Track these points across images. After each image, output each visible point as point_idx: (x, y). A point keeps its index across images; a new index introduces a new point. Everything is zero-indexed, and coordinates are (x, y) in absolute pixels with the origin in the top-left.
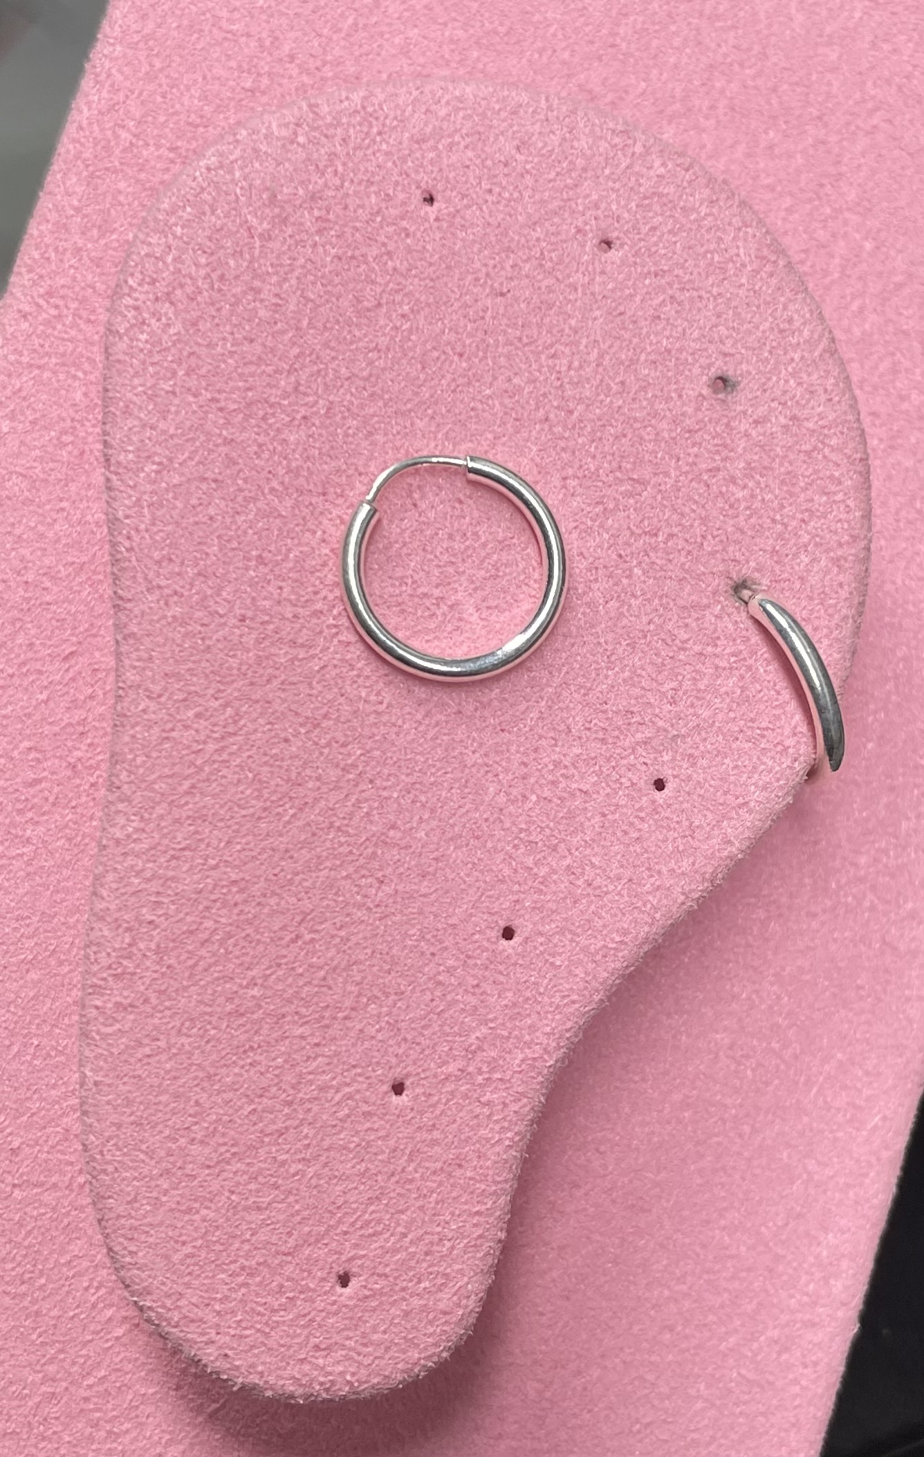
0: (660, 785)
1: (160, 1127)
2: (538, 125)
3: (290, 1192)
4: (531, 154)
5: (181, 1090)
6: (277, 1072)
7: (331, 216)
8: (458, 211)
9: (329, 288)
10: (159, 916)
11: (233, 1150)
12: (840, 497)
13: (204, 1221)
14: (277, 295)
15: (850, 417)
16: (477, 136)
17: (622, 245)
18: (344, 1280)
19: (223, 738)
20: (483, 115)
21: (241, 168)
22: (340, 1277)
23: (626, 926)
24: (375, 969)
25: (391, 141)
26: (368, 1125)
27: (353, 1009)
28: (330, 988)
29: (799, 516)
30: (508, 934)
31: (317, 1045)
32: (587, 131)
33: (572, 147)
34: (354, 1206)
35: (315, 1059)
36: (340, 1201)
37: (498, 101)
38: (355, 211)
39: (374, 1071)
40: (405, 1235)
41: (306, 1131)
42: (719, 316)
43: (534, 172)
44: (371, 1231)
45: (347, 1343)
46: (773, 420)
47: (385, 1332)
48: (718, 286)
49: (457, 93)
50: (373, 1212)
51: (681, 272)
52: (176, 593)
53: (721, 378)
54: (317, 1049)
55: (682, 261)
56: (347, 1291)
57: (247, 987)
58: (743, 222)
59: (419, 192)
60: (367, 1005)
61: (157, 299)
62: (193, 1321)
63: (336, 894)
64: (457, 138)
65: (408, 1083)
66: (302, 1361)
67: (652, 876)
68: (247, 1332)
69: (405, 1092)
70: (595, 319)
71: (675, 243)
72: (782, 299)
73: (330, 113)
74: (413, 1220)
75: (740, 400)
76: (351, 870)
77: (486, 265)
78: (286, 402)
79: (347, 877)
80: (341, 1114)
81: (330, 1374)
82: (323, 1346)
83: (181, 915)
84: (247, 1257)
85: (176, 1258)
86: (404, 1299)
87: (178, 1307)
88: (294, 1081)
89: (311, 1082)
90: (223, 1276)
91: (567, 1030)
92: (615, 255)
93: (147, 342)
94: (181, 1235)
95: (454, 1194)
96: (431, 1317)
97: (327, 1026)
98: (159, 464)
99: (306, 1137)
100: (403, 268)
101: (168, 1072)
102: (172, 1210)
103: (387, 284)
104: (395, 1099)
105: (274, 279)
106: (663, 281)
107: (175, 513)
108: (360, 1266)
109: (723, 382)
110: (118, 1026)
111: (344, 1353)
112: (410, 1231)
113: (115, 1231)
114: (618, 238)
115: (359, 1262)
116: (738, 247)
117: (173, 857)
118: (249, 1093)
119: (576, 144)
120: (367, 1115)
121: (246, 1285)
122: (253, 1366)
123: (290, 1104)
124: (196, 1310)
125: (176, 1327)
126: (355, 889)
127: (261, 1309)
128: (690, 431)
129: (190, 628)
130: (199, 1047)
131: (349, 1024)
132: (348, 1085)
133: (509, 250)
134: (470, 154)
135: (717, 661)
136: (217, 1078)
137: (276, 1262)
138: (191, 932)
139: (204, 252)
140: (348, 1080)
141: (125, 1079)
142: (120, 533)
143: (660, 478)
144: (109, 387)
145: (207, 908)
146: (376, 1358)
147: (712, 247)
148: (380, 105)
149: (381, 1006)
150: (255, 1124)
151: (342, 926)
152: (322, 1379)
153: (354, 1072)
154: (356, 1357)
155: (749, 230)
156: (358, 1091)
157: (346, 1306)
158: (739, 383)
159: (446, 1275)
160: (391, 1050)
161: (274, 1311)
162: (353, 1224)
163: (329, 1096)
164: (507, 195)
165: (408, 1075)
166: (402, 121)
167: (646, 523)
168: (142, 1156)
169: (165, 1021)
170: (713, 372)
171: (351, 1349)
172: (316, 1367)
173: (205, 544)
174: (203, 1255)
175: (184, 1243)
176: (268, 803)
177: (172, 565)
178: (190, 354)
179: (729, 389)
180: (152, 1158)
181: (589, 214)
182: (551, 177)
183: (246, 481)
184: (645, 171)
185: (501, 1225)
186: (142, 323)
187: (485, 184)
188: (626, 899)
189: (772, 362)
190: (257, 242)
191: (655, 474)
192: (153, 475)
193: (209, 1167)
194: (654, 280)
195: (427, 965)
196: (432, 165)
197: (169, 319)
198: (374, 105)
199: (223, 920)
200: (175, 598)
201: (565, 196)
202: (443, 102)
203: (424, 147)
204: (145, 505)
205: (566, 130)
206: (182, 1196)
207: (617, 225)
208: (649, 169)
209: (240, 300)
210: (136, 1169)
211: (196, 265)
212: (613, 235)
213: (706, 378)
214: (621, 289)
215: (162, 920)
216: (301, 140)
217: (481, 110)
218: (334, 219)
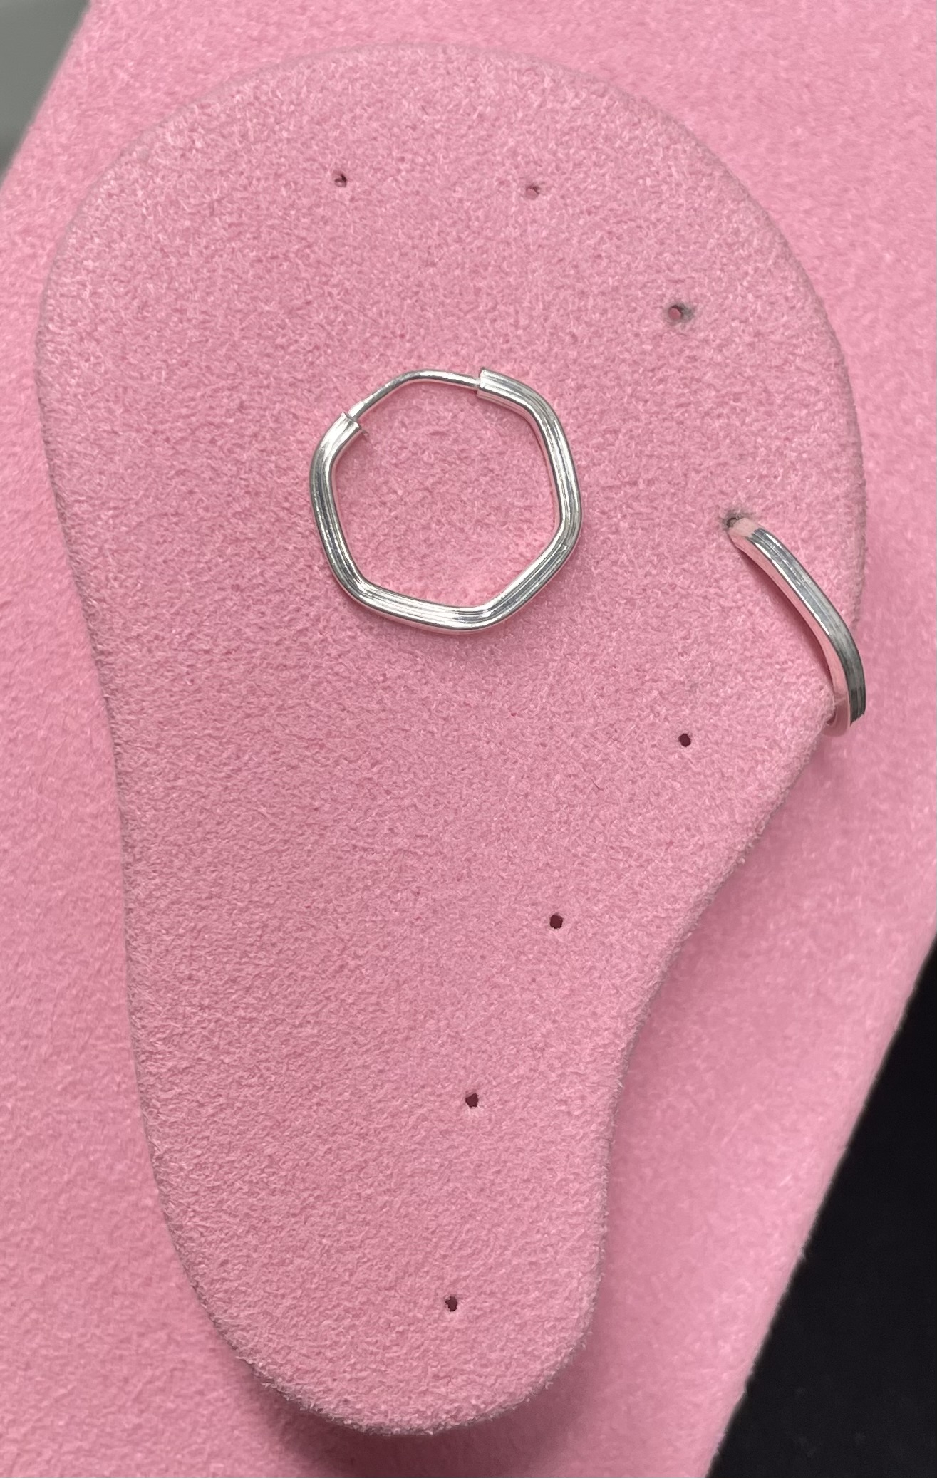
0: (685, 740)
1: (237, 1185)
2: (440, 80)
3: (381, 1226)
4: (438, 112)
5: (252, 1142)
6: (345, 1107)
7: (244, 218)
8: (373, 187)
9: (255, 293)
10: (198, 970)
11: (317, 1193)
12: (820, 405)
13: (300, 1270)
14: (203, 312)
15: (817, 321)
16: (379, 105)
17: (548, 190)
18: (452, 1304)
19: (229, 776)
20: (381, 82)
21: (143, 188)
22: (447, 1302)
23: (675, 892)
24: (427, 983)
25: (291, 128)
26: (447, 1144)
27: (411, 1028)
28: (384, 1012)
29: (783, 435)
30: (556, 922)
31: (381, 1071)
32: (491, 76)
33: (479, 96)
34: (450, 1228)
35: (382, 1086)
36: (433, 1226)
37: (393, 65)
38: (268, 209)
39: (444, 1087)
40: (505, 1248)
41: (386, 1161)
42: (662, 243)
43: (445, 131)
44: (469, 1251)
45: (466, 1367)
46: (737, 340)
47: (502, 1350)
48: (656, 211)
49: (350, 64)
50: (468, 1231)
51: (614, 205)
52: (157, 637)
53: (676, 307)
54: (383, 1077)
55: (613, 192)
56: (458, 1314)
57: (301, 1025)
58: (670, 139)
59: (329, 173)
60: (425, 1021)
61: (82, 339)
62: (307, 1372)
63: (375, 914)
64: (358, 111)
65: (480, 1093)
66: (425, 1393)
67: (693, 836)
68: (364, 1374)
69: (479, 1103)
70: (534, 272)
71: (604, 175)
72: (725, 212)
73: (223, 111)
74: (512, 1232)
75: (701, 326)
76: (384, 886)
77: (411, 238)
78: (231, 421)
79: (382, 894)
80: (417, 1138)
81: (453, 1401)
82: (442, 1375)
83: (220, 966)
84: (349, 1299)
85: (278, 1313)
86: (516, 1313)
87: (289, 1362)
88: (364, 1113)
89: (381, 1111)
90: (327, 1322)
91: (634, 1010)
92: (544, 199)
93: (78, 385)
94: (278, 1289)
95: (549, 1198)
96: (546, 1326)
97: (388, 1051)
98: (115, 508)
99: (387, 1167)
100: (327, 260)
101: (235, 1127)
102: (265, 1265)
103: (313, 278)
104: (470, 1112)
105: (197, 296)
106: (597, 218)
107: (140, 556)
108: (467, 1288)
109: (678, 312)
110: (177, 1089)
111: (464, 1377)
112: (510, 1245)
113: (212, 1297)
114: (543, 183)
115: (464, 1284)
116: (669, 167)
117: (201, 908)
118: (321, 1133)
119: (482, 92)
120: (445, 1133)
121: (353, 1327)
122: (375, 1406)
123: (363, 1136)
124: (307, 1361)
125: (290, 1381)
126: (392, 906)
127: (373, 1349)
128: (652, 369)
129: (177, 671)
130: (262, 1096)
131: (409, 1043)
132: (420, 1106)
133: (433, 217)
134: (375, 125)
135: (722, 601)
136: (287, 1123)
137: (380, 1298)
138: (234, 981)
139: (121, 281)
140: (419, 1102)
141: (195, 1142)
142: (89, 587)
143: (631, 424)
144: (50, 439)
145: (245, 953)
146: (498, 1377)
147: (642, 172)
148: (273, 92)
149: (439, 1021)
150: (333, 1164)
151: (385, 947)
152: (447, 1407)
153: (423, 1092)
154: (477, 1379)
155: (679, 146)
156: (431, 1111)
157: (458, 1330)
158: (695, 308)
159: (554, 1282)
160: (457, 1063)
161: (386, 1348)
162: (451, 1247)
163: (403, 1121)
164: (420, 160)
165: (479, 1086)
166: (299, 105)
167: (624, 473)
168: (225, 1217)
169: (223, 1075)
170: (666, 303)
171: (470, 1373)
172: (439, 1397)
173: (177, 581)
174: (305, 1304)
175: (283, 1296)
176: (288, 835)
177: (146, 609)
178: (125, 389)
179: (686, 317)
180: (235, 1216)
181: (508, 163)
182: (463, 132)
183: (207, 509)
184: (558, 106)
185: (602, 1220)
186: (72, 367)
187: (395, 153)
188: (671, 864)
189: (725, 279)
190: (173, 261)
191: (624, 420)
192: (111, 521)
193: (294, 1215)
194: (588, 218)
195: (479, 969)
196: (338, 144)
197: (98, 357)
198: (266, 94)
199: (264, 963)
200: (156, 643)
201: (481, 149)
202: (337, 75)
203: (326, 127)
204: (108, 553)
205: (469, 79)
206: (272, 1249)
207: (539, 169)
208: (562, 103)
209: (167, 324)
210: (221, 1230)
211: (116, 297)
212: (538, 180)
213: (659, 311)
214: (555, 235)
215: (202, 973)
216: (199, 145)
217: (378, 77)
218: (247, 222)
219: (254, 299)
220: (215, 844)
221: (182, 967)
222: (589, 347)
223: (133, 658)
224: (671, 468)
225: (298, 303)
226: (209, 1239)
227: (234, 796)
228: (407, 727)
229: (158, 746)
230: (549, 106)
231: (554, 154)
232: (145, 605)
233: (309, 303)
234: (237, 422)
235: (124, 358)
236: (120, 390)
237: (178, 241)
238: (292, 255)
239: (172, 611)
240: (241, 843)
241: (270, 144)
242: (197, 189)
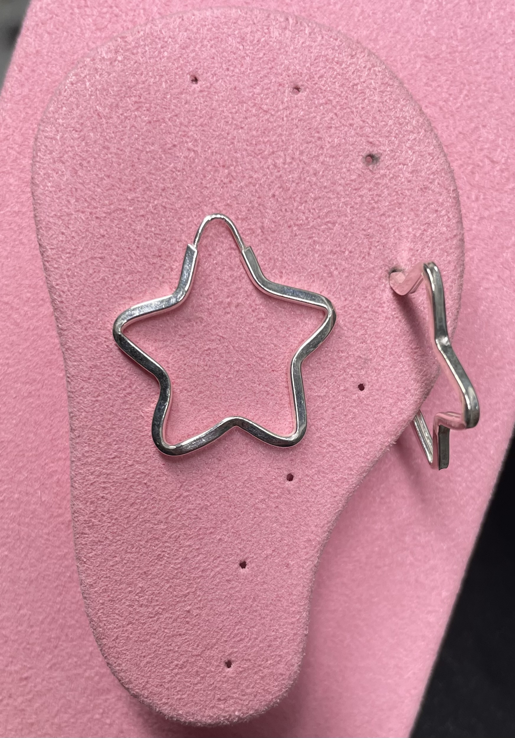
0: (362, 387)
1: (123, 601)
2: (250, 27)
3: (195, 625)
4: (248, 45)
5: (132, 580)
6: (179, 566)
7: (142, 100)
8: (211, 85)
9: (147, 140)
10: (107, 494)
11: (163, 607)
12: (443, 212)
13: (153, 644)
14: (118, 149)
15: (445, 167)
16: (217, 40)
17: (305, 90)
18: (229, 664)
20: (218, 27)
21: (89, 81)
22: (226, 663)
23: (352, 466)
24: (222, 506)
25: (170, 51)
26: (230, 586)
27: (214, 528)
28: (200, 519)
29: (422, 228)
30: (290, 478)
31: (198, 549)
32: (277, 26)
33: (270, 37)
34: (228, 627)
35: (198, 556)
36: (221, 626)
37: (225, 18)
38: (155, 94)
39: (229, 558)
40: (256, 639)
41: (198, 593)
42: (364, 121)
43: (251, 55)
44: (238, 639)
45: (235, 695)
46: (402, 176)
47: (253, 688)
48: (362, 103)
49: (202, 17)
50: (238, 629)
51: (340, 99)
52: (90, 322)
53: (370, 155)
54: (198, 551)
56: (231, 669)
57: (158, 524)
58: (372, 64)
59: (188, 76)
60: (221, 525)
61: (54, 162)
62: (155, 694)
64: (205, 42)
65: (247, 562)
66: (213, 707)
67: (363, 437)
68: (183, 696)
69: (247, 567)
70: (295, 134)
71: (335, 83)
72: (399, 105)
73: (133, 40)
74: (259, 631)
75: (382, 167)
77: (231, 113)
78: (131, 208)
80: (215, 583)
81: (227, 712)
82: (222, 698)
83: (118, 492)
84: (177, 660)
85: (142, 664)
86: (260, 670)
87: (146, 688)
88: (189, 569)
89: (197, 568)
90: (167, 670)
91: (328, 523)
92: (302, 95)
93: (52, 187)
94: (142, 653)
95: (279, 615)
96: (275, 677)
97: (202, 539)
98: (69, 253)
99: (199, 596)
100: (186, 122)
101: (123, 573)
102: (136, 641)
103: (178, 133)
104: (242, 570)
105: (116, 140)
106: (330, 106)
107: (82, 279)
108: (236, 657)
109: (372, 158)
110: (94, 553)
111: (233, 700)
112: (259, 636)
113: (109, 655)
114: (302, 85)
115: (235, 655)
116: (371, 80)
117: (109, 463)
119: (272, 35)
120: (229, 581)
121: (179, 673)
122: (188, 712)
124: (155, 689)
125: (147, 698)
126: (207, 466)
127: (188, 684)
128: (356, 189)
129: (99, 340)
130: (137, 558)
131: (213, 536)
132: (217, 567)
133: (243, 102)
134: (214, 50)
136: (149, 572)
137: (193, 660)
138: (125, 500)
139: (76, 131)
140: (216, 564)
141: (102, 579)
142: (55, 294)
143: (343, 219)
144: (37, 214)
145: (131, 487)
146: (250, 701)
147: (356, 82)
148: (161, 31)
149: (228, 525)
150: (172, 593)
151: (202, 486)
152: (224, 714)
153: (219, 560)
154: (240, 702)
155: (375, 68)
156: (222, 569)
157: (231, 677)
158: (379, 158)
159: (280, 656)
160: (236, 546)
161: (195, 684)
162: (229, 636)
163: (208, 574)
164: (237, 70)
165: (247, 558)
166: (174, 38)
168: (117, 617)
169: (118, 547)
170: (364, 154)
171: (236, 698)
172: (220, 709)
173: (101, 293)
174: (155, 661)
175: (145, 657)
177: (84, 308)
178: (76, 189)
179: (375, 161)
180: (122, 617)
181: (284, 74)
182: (261, 56)
183: (117, 255)
184: (312, 44)
185: (305, 627)
186: (49, 177)
187: (224, 66)
188: (351, 451)
189: (397, 142)
190: (104, 121)
191: (339, 216)
192: (67, 260)
193: (151, 617)
194: (325, 106)
195: (249, 500)
196: (194, 60)
197: (63, 172)
198: (157, 31)
199: (140, 492)
200: (89, 325)
201: (269, 66)
202: (195, 23)
203: (188, 51)
204: (65, 277)
205: (265, 28)
206: (140, 633)
207: (301, 78)
208: (315, 42)
209: (99, 155)
210: (114, 623)
211: (73, 140)
212: (300, 84)
213: (361, 157)
214: (308, 115)
215: (108, 496)
216: (120, 58)
217: (216, 24)
218: (144, 101)
219: (146, 143)
220: (117, 430)
221: (98, 492)
222: (323, 176)
223: (77, 332)
225: (170, 146)
226: (109, 627)
227: (127, 406)
228: (218, 375)
229: (89, 379)
230: (308, 43)
231: (309, 70)
232: (84, 305)
233: (175, 146)
234: (134, 208)
236: (74, 190)
237: (107, 110)
238: (167, 120)
239: (98, 308)
240: (130, 430)
241: (157, 59)
242: (118, 82)
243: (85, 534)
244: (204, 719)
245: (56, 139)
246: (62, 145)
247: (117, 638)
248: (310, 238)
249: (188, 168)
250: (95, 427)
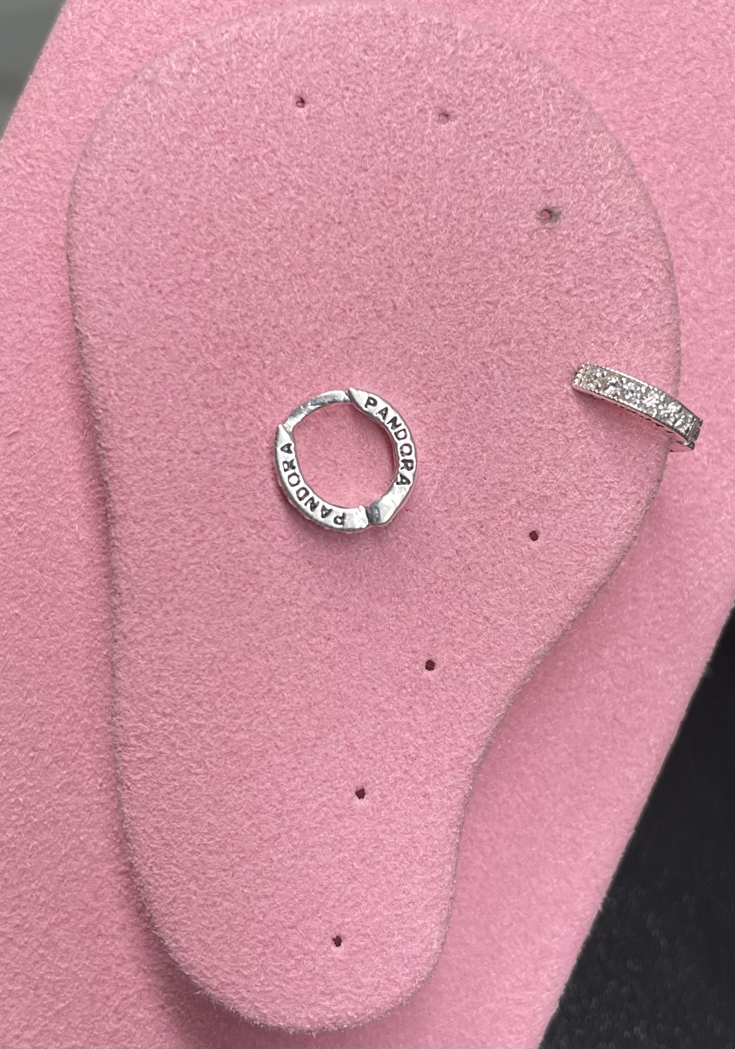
0: (534, 536)
1: (184, 845)
2: (379, 29)
3: (288, 882)
4: (376, 54)
5: (197, 815)
6: (266, 793)
7: (226, 129)
8: (324, 109)
9: (232, 185)
10: (163, 687)
11: (242, 855)
12: (651, 290)
13: (227, 910)
14: (191, 197)
15: (653, 226)
16: (332, 47)
17: (456, 118)
18: (338, 941)
19: (194, 545)
20: (334, 29)
21: (151, 101)
22: (334, 940)
23: (519, 649)
24: (331, 706)
25: (265, 61)
26: (340, 825)
27: (318, 738)
28: (299, 725)
30: (430, 666)
31: (295, 769)
32: (417, 28)
33: (408, 44)
34: (338, 886)
35: (294, 779)
36: (325, 883)
37: (344, 16)
38: (244, 121)
39: (339, 782)
40: (379, 903)
41: (294, 834)
42: (539, 162)
43: (380, 68)
44: (352, 903)
45: (345, 988)
46: (591, 238)
47: (372, 976)
48: (536, 138)
49: (312, 14)
50: (353, 889)
51: (504, 131)
52: (145, 439)
53: (546, 210)
54: (296, 773)
55: (505, 122)
56: (341, 949)
57: (237, 732)
58: (550, 82)
59: (292, 97)
60: (328, 734)
61: (100, 214)
62: (228, 985)
63: (296, 653)
64: (316, 50)
65: (367, 789)
66: (314, 1004)
67: (536, 608)
68: (270, 988)
69: (366, 796)
70: (441, 179)
71: (498, 108)
72: (588, 140)
73: (215, 46)
74: (384, 891)
75: (564, 225)
76: (303, 632)
77: (350, 149)
78: (208, 280)
79: (301, 639)
80: (318, 819)
81: (334, 1012)
82: (327, 992)
83: (180, 685)
84: (262, 933)
85: (209, 940)
86: (383, 950)
87: (216, 976)
88: (280, 798)
89: (293, 798)
90: (245, 949)
91: (485, 733)
92: (452, 124)
93: (96, 248)
94: (210, 923)
95: (413, 868)
96: (406, 961)
97: (300, 754)
98: (119, 342)
99: (295, 839)
100: (286, 161)
101: (185, 803)
102: (200, 906)
103: (275, 175)
104: (357, 801)
105: (188, 185)
106: (491, 141)
107: (135, 378)
108: (349, 930)
109: (549, 214)
110: (143, 774)
111: (343, 995)
112: (382, 901)
114: (452, 111)
116: (548, 105)
117: (167, 641)
118: (248, 812)
119: (410, 41)
120: (339, 816)
121: (264, 954)
122: (277, 1012)
123: (279, 816)
124: (229, 977)
125: (216, 990)
126: (309, 647)
127: (278, 971)
128: (526, 257)
129: (159, 465)
130: (205, 782)
131: (316, 749)
132: (321, 796)
133: (367, 134)
134: (328, 62)
135: (567, 434)
136: (222, 803)
137: (284, 934)
138: (189, 697)
139: (132, 171)
140: (321, 792)
141: (155, 813)
142: (97, 399)
143: (507, 298)
144: (74, 287)
145: (199, 677)
147: (527, 107)
148: (253, 33)
149: (339, 734)
150: (255, 834)
151: (302, 677)
152: (329, 1016)
153: (325, 785)
154: (353, 997)
155: (556, 89)
156: (330, 800)
157: (340, 961)
158: (560, 213)
159: (414, 930)
160: (351, 766)
161: (287, 970)
162: (338, 900)
163: (308, 807)
164: (360, 90)
165: (366, 784)
166: (272, 43)
167: (500, 334)
168: (174, 869)
169: (177, 765)
170: (539, 206)
171: (347, 992)
172: (324, 1008)
173: (162, 398)
174: (229, 935)
175: (214, 929)
176: (235, 591)
177: (138, 418)
178: (131, 252)
179: (554, 218)
180: (181, 869)
181: (426, 96)
182: (393, 70)
183: (187, 345)
184: (466, 54)
185: (451, 886)
186: (92, 234)
187: (342, 84)
188: (517, 628)
189: (585, 191)
190: (172, 157)
191: (502, 295)
192: (115, 351)
193: (225, 870)
194: (484, 140)
195: (370, 698)
196: (299, 75)
197: (111, 228)
198: (248, 34)
199: (212, 684)
200: (144, 444)
201: (406, 84)
202: (302, 23)
203: (291, 62)
204: (112, 375)
205: (401, 30)
206: (207, 894)
207: (450, 101)
208: (470, 51)
209: (164, 205)
210: (171, 878)
211: (127, 182)
212: (449, 109)
213: (534, 213)
214: (458, 152)
215: (166, 690)
216: (195, 71)
217: (332, 25)
218: (228, 130)
219: (231, 189)
220: (181, 594)
221: (151, 685)
222: (479, 237)
223: (127, 454)
224: (536, 332)
225: (264, 194)
226: (162, 884)
227: (196, 560)
229: (143, 520)
230: (460, 53)
231: (461, 90)
232: (137, 415)
233: (271, 194)
234: (212, 281)
235: (131, 229)
236: (127, 253)
237: (176, 143)
238: (260, 158)
239: (157, 420)
240: (200, 595)
241: (248, 72)
242: (192, 104)
243: (132, 746)
244: (299, 1023)
245: (102, 181)
246: (111, 191)
247: (174, 901)
248: (460, 324)
249: (290, 226)
250: (149, 589)
